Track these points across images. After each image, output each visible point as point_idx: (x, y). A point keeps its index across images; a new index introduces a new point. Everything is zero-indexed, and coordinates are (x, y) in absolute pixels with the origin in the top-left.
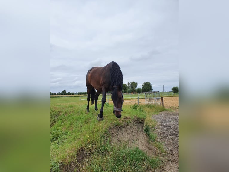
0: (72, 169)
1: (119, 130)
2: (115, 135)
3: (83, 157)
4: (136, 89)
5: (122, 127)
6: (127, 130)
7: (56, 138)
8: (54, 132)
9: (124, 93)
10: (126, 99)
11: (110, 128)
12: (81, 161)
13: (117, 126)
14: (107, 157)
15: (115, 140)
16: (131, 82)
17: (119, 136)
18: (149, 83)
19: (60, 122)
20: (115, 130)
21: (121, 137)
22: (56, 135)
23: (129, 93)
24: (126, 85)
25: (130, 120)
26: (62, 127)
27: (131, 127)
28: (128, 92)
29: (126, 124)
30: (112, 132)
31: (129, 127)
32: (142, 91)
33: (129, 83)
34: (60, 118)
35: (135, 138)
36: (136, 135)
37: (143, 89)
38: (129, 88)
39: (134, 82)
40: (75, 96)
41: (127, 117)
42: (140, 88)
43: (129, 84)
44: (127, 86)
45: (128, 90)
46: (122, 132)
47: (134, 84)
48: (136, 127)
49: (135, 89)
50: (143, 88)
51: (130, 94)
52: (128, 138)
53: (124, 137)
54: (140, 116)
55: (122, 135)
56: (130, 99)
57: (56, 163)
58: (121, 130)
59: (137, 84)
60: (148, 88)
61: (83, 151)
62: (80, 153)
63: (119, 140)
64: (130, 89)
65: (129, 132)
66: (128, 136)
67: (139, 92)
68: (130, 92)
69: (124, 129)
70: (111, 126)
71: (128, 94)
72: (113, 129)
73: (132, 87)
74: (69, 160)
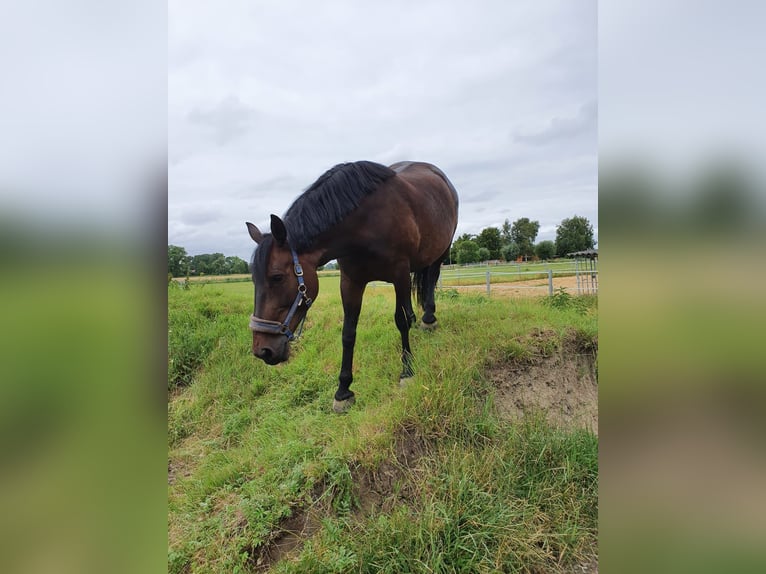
0: (386, 483)
1: (519, 372)
2: (507, 387)
3: (413, 452)
4: (537, 242)
5: (529, 362)
6: (546, 371)
7: (310, 394)
8: (301, 378)
9: (491, 259)
10: (501, 279)
11: (488, 365)
12: (409, 461)
13: (512, 358)
14: (495, 455)
15: (508, 403)
16: (516, 221)
17: (519, 390)
18: (582, 220)
19: (312, 348)
20: (505, 373)
21: (527, 396)
22: (309, 387)
23: (508, 261)
24: (498, 234)
25: (554, 339)
26: (320, 363)
27: (557, 363)
28: (503, 256)
29: (541, 352)
30: (497, 379)
31: (551, 362)
32: (555, 251)
33: (506, 223)
34: (310, 336)
35: (572, 401)
36: (574, 390)
37: (562, 241)
38: (507, 240)
39: (526, 221)
40: (328, 276)
41: (544, 329)
42: (547, 240)
43: (506, 227)
44: (502, 234)
45: (505, 248)
46: (528, 377)
47: (526, 228)
48: (572, 365)
49: (531, 245)
50: (558, 240)
51: (512, 263)
52: (549, 399)
53: (538, 393)
54: (585, 328)
55: (526, 389)
56: (515, 278)
57: (340, 460)
58: (526, 371)
59: (538, 226)
60: (579, 240)
61: (411, 431)
62: (403, 437)
63: (520, 405)
64: (513, 245)
65: (553, 378)
66: (551, 392)
67: (545, 253)
68: (510, 257)
69: (534, 371)
70: (492, 359)
71: (504, 263)
72: (499, 367)
73: (519, 240)
74: (375, 455)
